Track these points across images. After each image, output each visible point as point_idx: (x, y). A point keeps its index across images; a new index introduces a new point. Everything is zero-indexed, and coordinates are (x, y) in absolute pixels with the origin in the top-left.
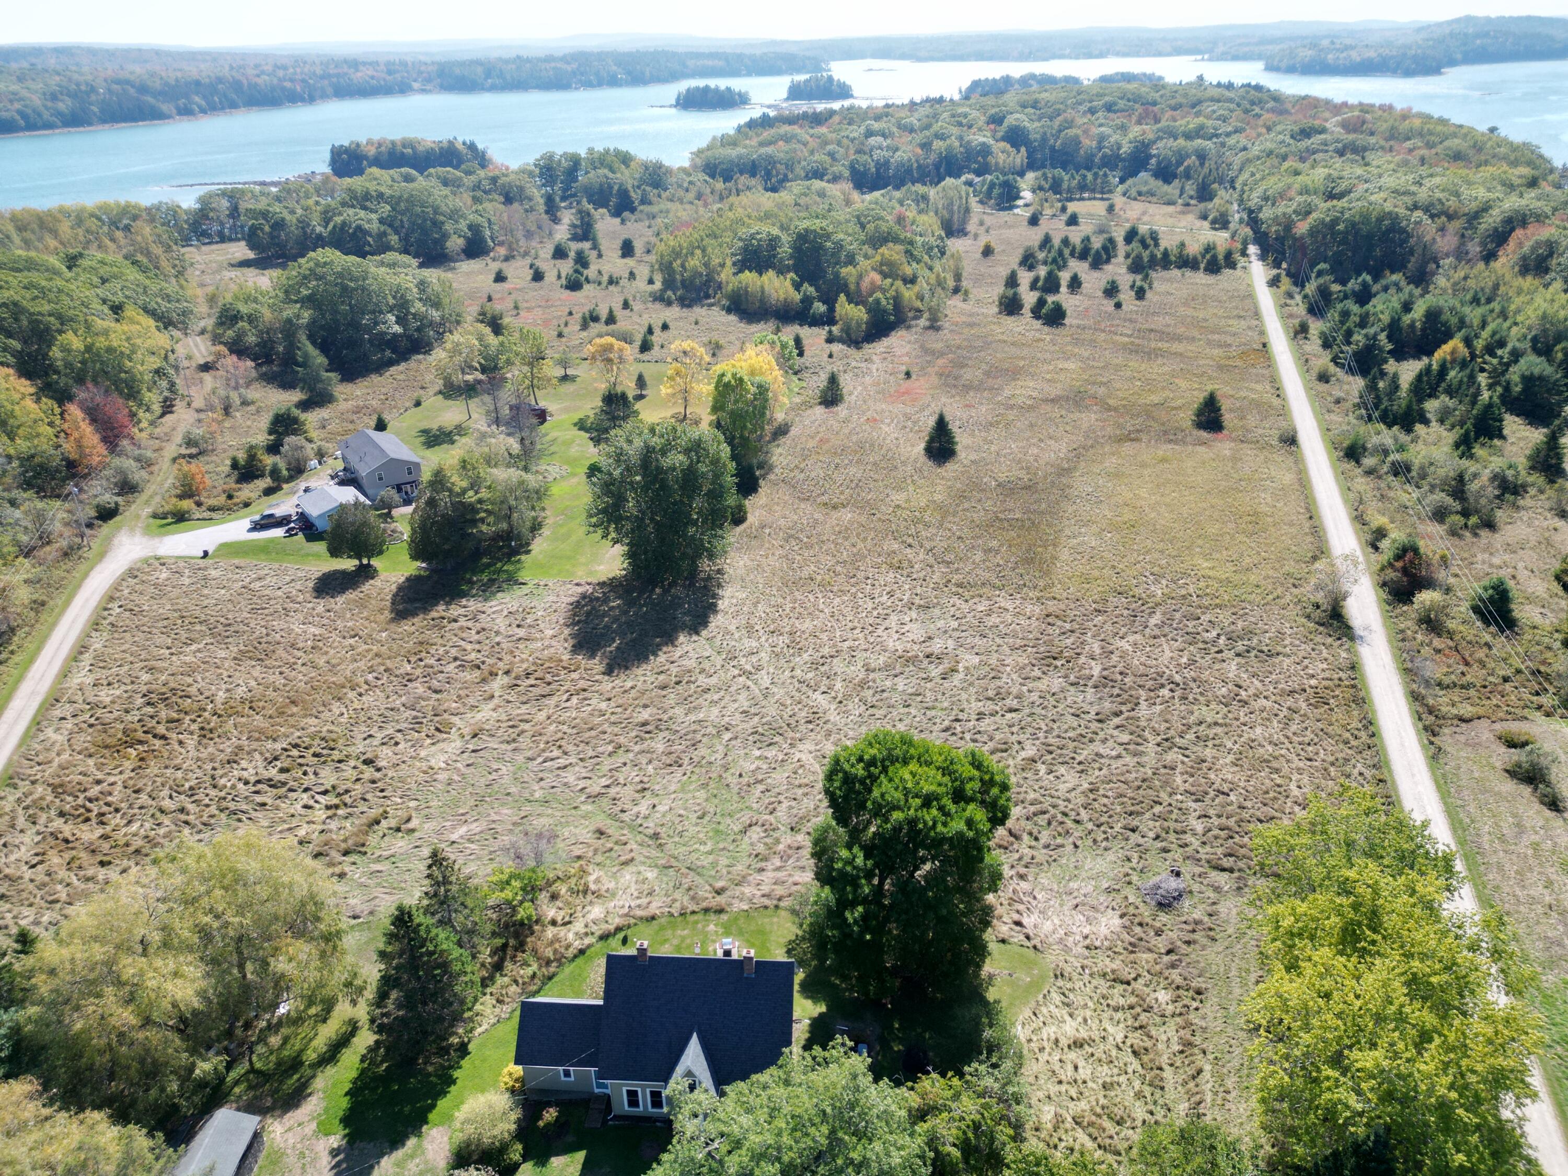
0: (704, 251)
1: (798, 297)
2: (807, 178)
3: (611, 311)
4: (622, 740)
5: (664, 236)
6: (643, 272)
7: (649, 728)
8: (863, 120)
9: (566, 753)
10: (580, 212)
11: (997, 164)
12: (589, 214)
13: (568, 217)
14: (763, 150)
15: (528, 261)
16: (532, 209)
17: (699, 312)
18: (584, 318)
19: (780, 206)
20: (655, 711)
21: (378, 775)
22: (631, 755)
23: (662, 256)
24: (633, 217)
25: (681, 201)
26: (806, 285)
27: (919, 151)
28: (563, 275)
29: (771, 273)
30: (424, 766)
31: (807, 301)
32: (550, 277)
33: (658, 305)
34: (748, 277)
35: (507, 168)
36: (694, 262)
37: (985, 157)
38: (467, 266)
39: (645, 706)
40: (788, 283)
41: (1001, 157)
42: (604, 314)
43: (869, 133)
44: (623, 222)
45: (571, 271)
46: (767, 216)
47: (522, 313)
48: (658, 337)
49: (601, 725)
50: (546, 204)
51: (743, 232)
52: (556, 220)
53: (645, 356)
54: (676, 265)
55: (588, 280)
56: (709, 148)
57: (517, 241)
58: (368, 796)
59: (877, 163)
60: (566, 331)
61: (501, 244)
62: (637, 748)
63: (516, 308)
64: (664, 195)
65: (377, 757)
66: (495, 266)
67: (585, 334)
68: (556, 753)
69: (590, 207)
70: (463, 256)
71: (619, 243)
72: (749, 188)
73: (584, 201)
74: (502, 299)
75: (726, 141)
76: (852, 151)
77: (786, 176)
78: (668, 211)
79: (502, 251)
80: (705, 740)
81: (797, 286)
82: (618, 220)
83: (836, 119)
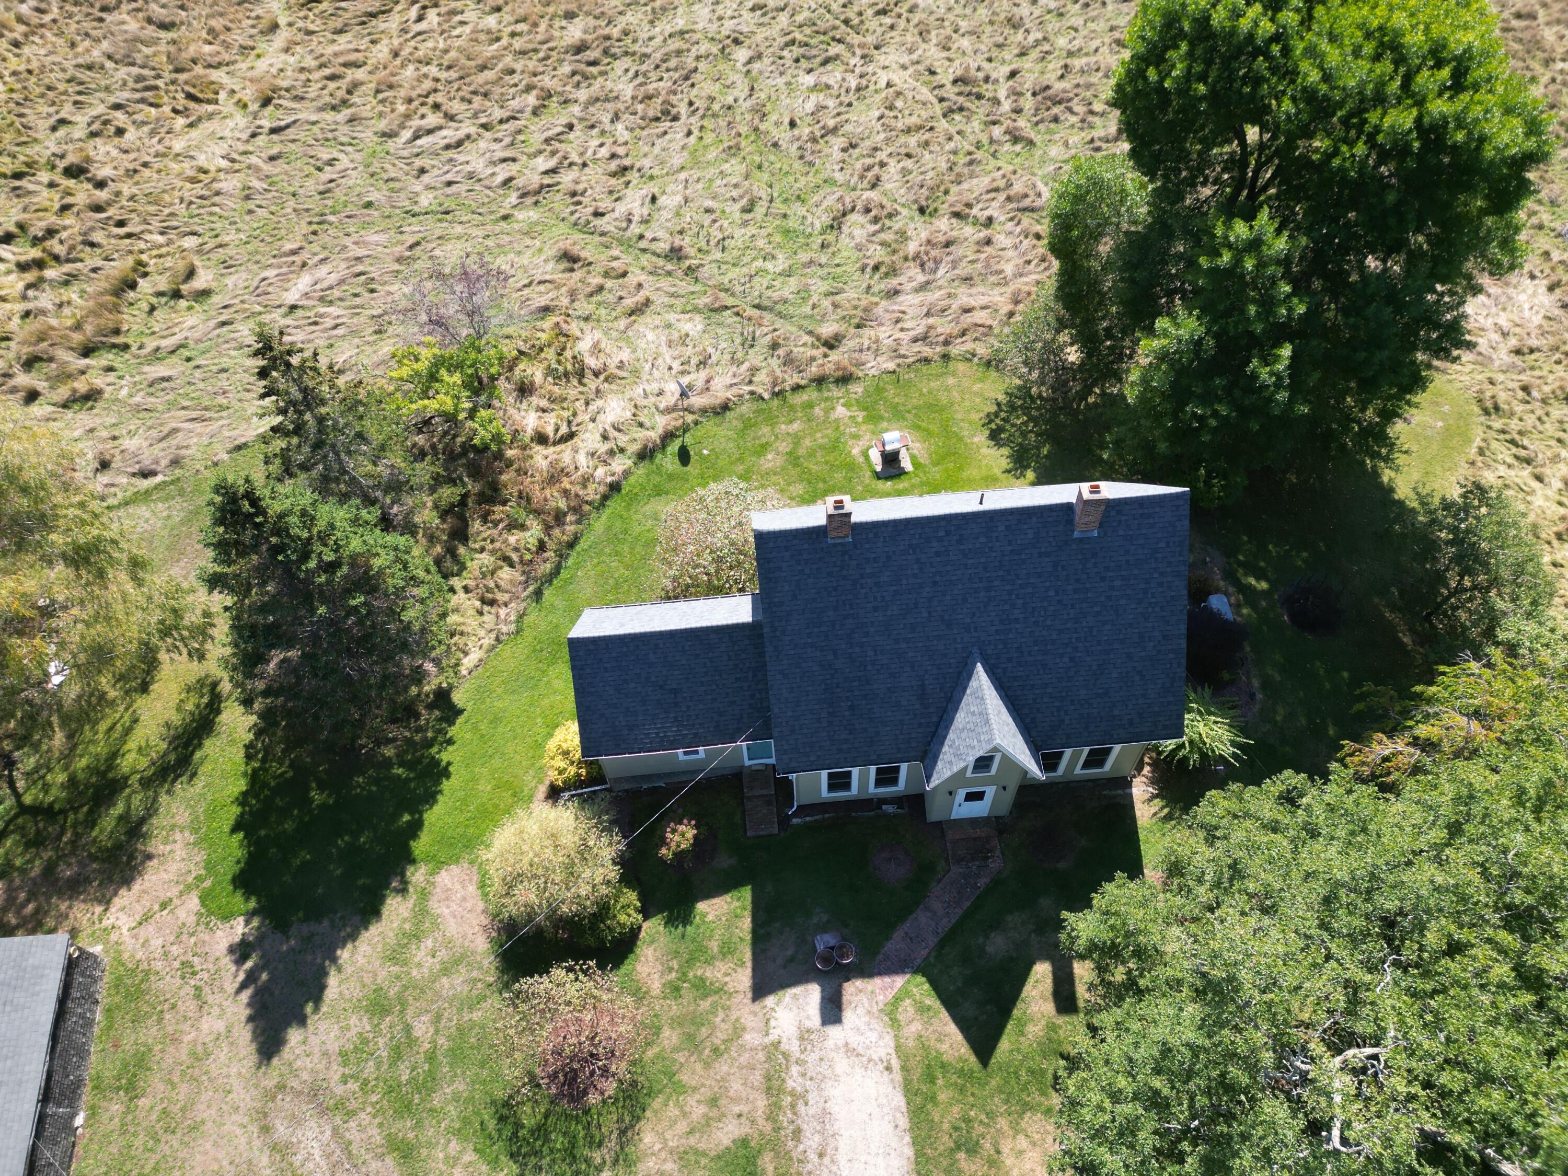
4: (547, 81)
7: (591, 55)
9: (450, 117)
20: (592, 22)
21: (102, 195)
22: (576, 109)
30: (188, 168)
39: (570, 16)
49: (499, 58)
58: (97, 237)
62: (583, 95)
65: (88, 160)
68: (433, 119)
80: (702, 66)
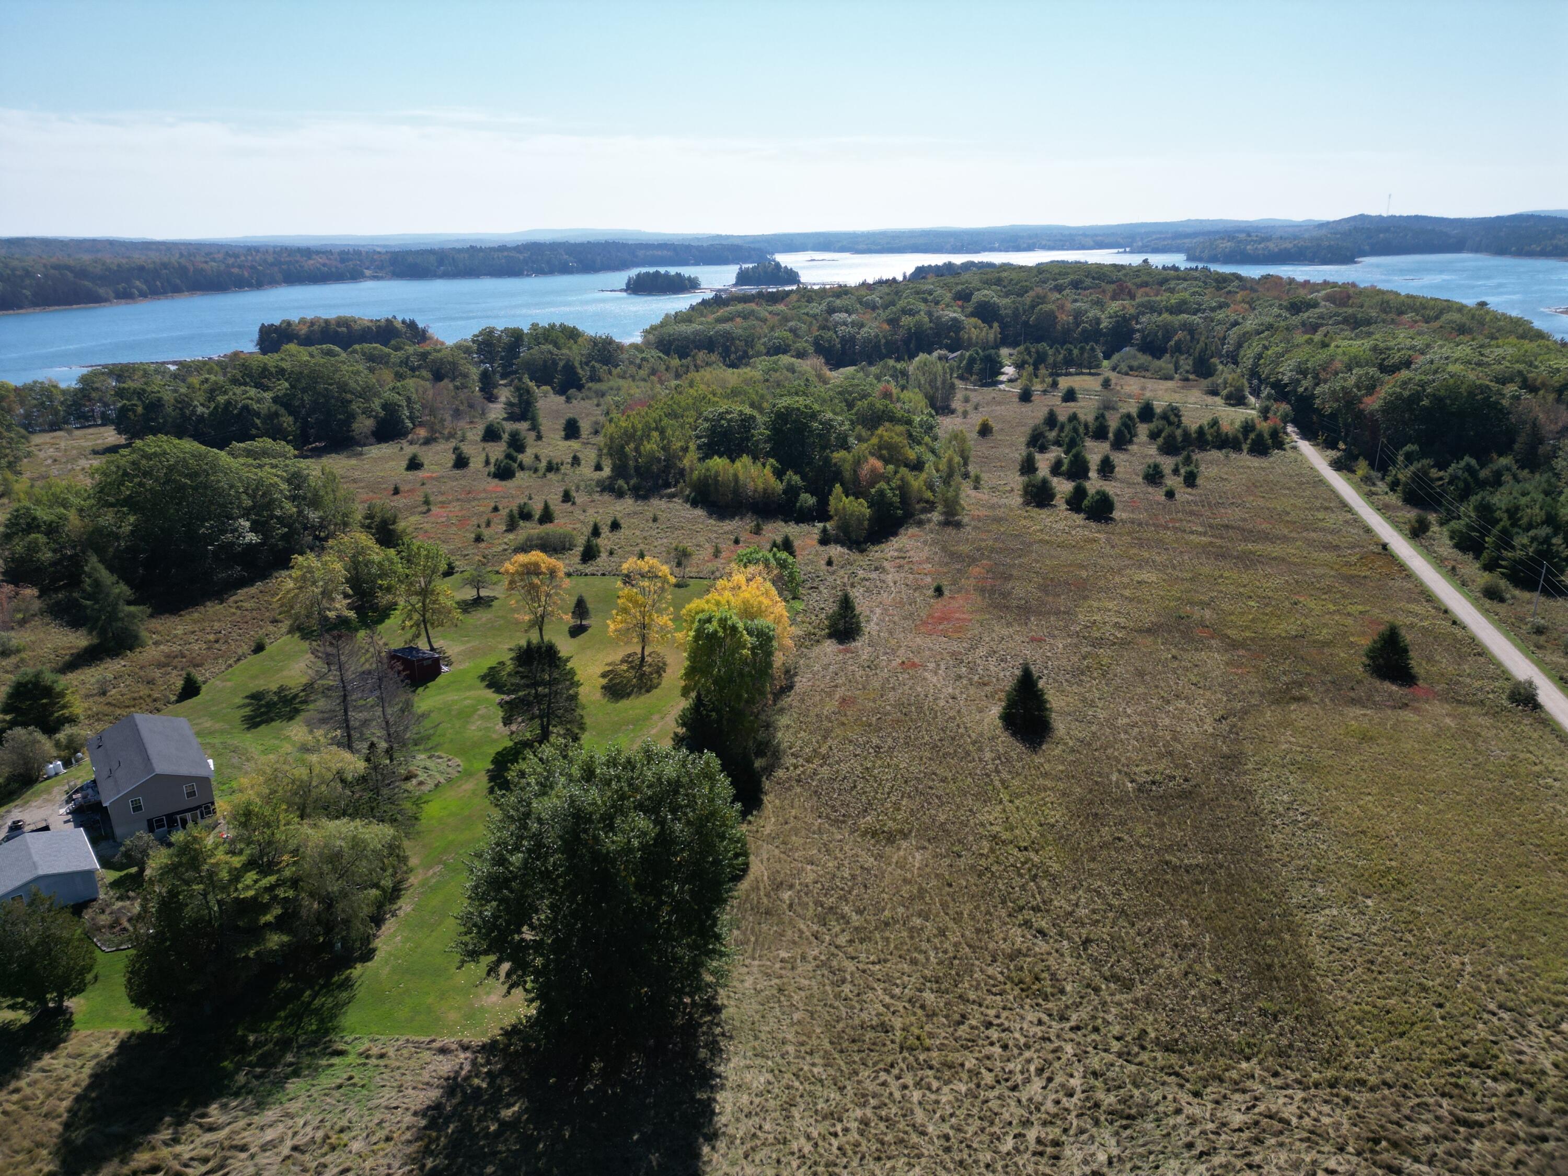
0: (662, 432)
1: (780, 487)
2: (768, 354)
3: (546, 507)
5: (614, 414)
6: (589, 456)
8: (822, 298)
10: (518, 389)
11: (970, 339)
12: (528, 391)
13: (505, 394)
14: (720, 327)
15: (453, 443)
16: (464, 386)
17: (657, 505)
18: (511, 516)
19: (747, 382)
23: (612, 439)
24: (580, 395)
25: (633, 378)
26: (790, 473)
27: (886, 327)
28: (493, 461)
29: (746, 459)
31: (792, 492)
32: (476, 463)
33: (606, 497)
34: (718, 463)
35: (443, 343)
36: (651, 446)
37: (957, 333)
38: (376, 451)
40: (768, 471)
41: (974, 333)
42: (537, 509)
43: (831, 310)
44: (568, 400)
45: (501, 456)
46: (734, 393)
47: (435, 510)
48: (605, 541)
50: (481, 380)
51: (709, 411)
52: (491, 398)
53: (589, 568)
54: (629, 449)
55: (522, 467)
56: (663, 324)
57: (442, 420)
59: (843, 340)
60: (486, 532)
61: (421, 424)
63: (427, 502)
64: (615, 371)
66: (409, 450)
67: (511, 536)
69: (532, 384)
70: (373, 440)
71: (563, 421)
72: (708, 364)
73: (526, 379)
74: (411, 491)
75: (679, 318)
76: (815, 327)
77: (746, 352)
78: (619, 389)
79: (422, 433)
81: (779, 474)
82: (563, 398)
83: (794, 297)
